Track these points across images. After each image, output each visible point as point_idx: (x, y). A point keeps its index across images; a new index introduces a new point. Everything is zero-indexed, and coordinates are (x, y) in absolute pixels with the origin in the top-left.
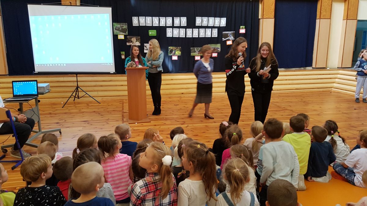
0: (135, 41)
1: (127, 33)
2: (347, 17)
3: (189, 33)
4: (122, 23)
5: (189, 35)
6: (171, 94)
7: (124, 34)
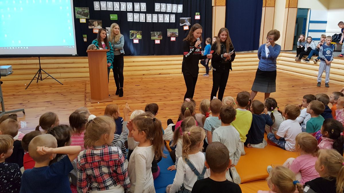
0: (97, 25)
1: (89, 17)
2: (289, 6)
3: (149, 18)
4: (83, 8)
5: (149, 20)
6: (133, 76)
7: (86, 18)
